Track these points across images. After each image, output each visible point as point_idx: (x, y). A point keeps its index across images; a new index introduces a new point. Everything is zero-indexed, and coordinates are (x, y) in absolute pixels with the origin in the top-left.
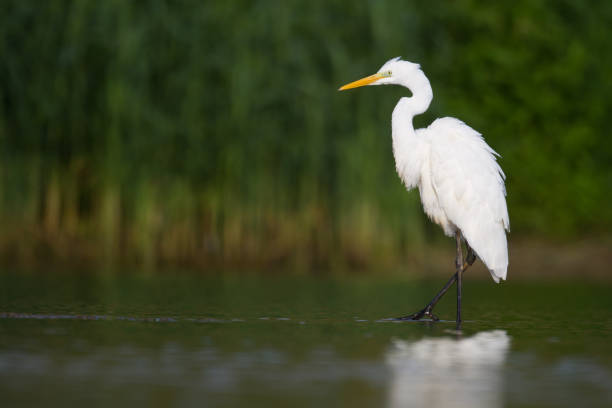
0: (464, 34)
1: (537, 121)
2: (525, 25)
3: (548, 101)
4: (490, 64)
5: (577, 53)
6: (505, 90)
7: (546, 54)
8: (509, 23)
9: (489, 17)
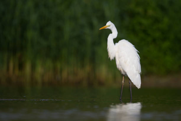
0: (133, 15)
1: (154, 40)
2: (150, 12)
3: (157, 35)
4: (140, 24)
5: (166, 20)
6: (145, 31)
7: (157, 21)
8: (146, 11)
9: (140, 10)
